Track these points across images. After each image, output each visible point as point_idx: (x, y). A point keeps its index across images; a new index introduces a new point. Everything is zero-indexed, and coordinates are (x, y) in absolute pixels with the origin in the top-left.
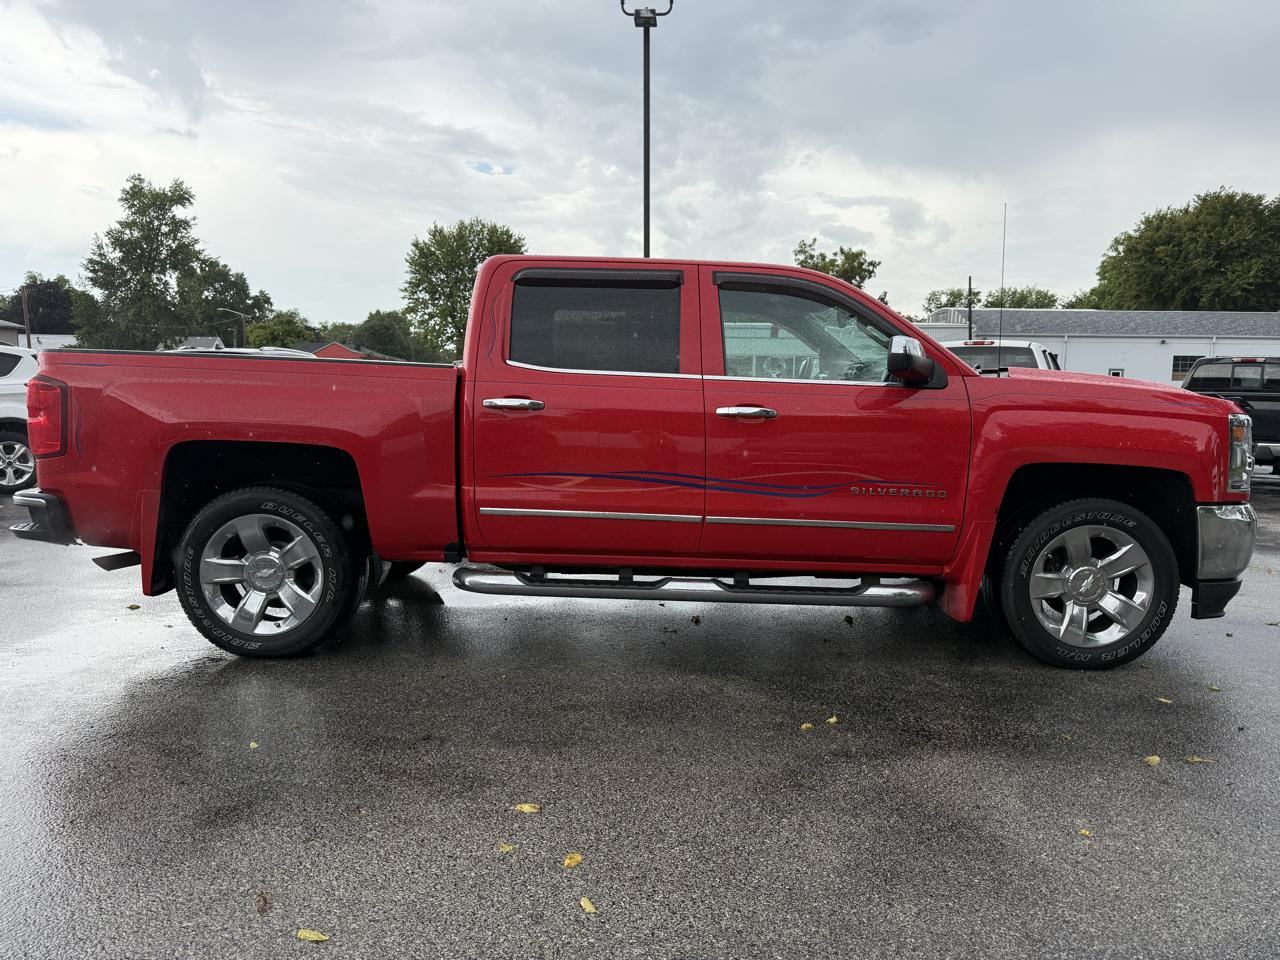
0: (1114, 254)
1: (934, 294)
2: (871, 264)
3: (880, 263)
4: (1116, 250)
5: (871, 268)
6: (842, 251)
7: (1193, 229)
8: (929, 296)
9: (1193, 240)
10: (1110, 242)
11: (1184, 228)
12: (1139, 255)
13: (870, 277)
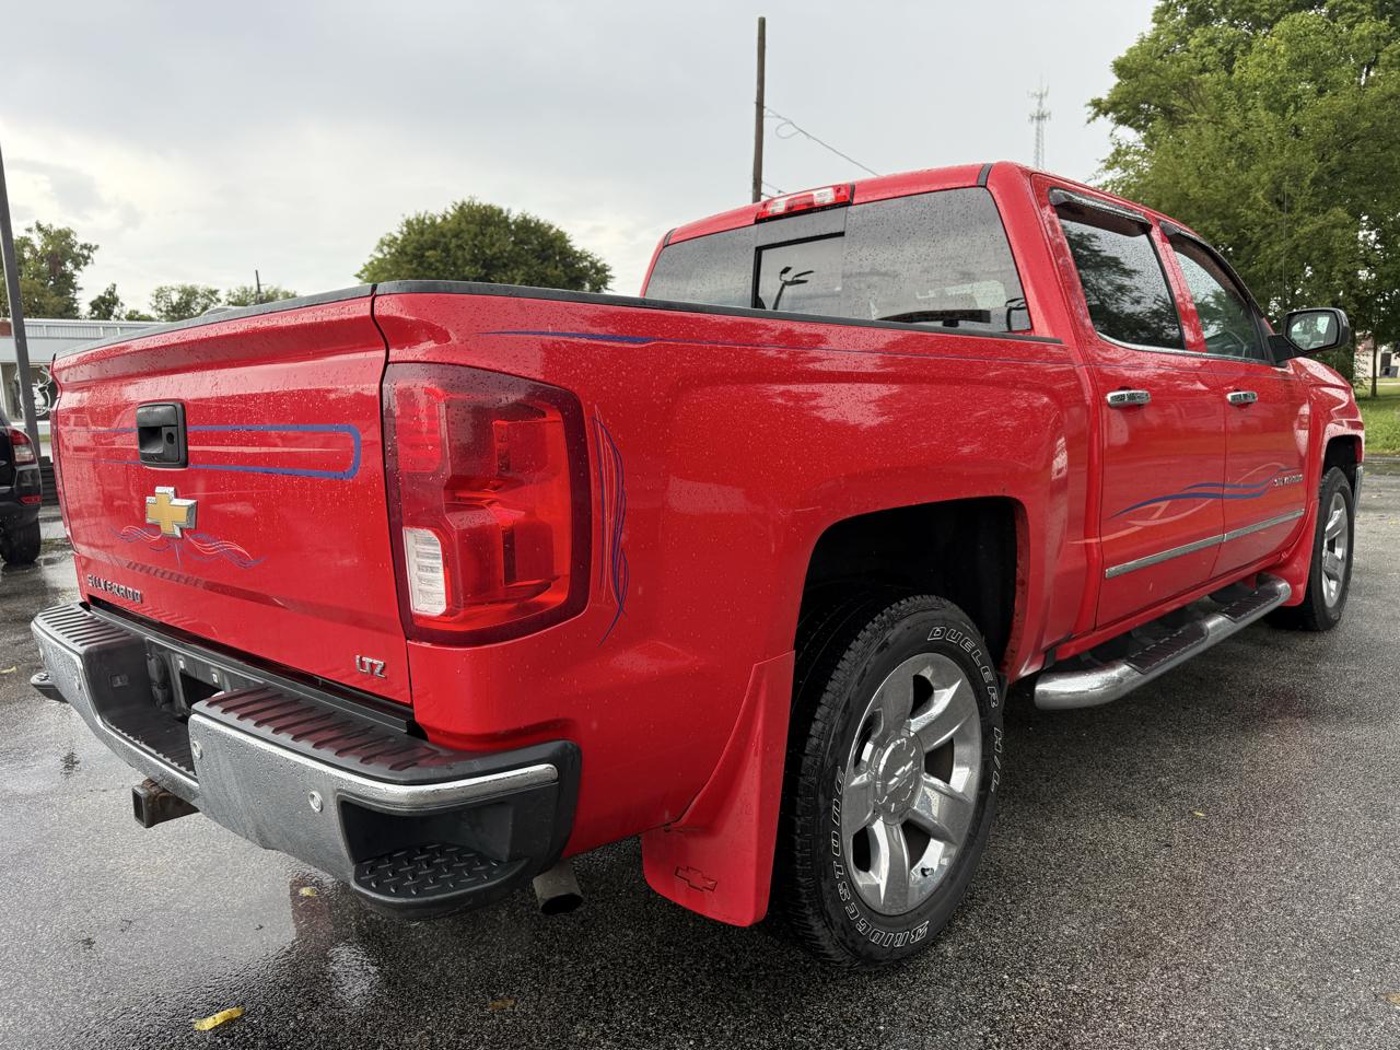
0: (380, 256)
1: (161, 290)
2: (84, 247)
3: (97, 247)
4: (382, 251)
5: (85, 252)
6: (39, 227)
7: (456, 236)
8: (155, 293)
9: (460, 247)
10: (376, 242)
11: (449, 235)
12: (409, 258)
13: (86, 264)
